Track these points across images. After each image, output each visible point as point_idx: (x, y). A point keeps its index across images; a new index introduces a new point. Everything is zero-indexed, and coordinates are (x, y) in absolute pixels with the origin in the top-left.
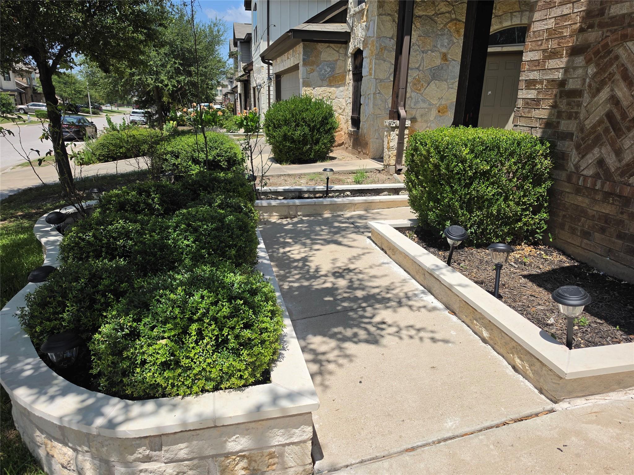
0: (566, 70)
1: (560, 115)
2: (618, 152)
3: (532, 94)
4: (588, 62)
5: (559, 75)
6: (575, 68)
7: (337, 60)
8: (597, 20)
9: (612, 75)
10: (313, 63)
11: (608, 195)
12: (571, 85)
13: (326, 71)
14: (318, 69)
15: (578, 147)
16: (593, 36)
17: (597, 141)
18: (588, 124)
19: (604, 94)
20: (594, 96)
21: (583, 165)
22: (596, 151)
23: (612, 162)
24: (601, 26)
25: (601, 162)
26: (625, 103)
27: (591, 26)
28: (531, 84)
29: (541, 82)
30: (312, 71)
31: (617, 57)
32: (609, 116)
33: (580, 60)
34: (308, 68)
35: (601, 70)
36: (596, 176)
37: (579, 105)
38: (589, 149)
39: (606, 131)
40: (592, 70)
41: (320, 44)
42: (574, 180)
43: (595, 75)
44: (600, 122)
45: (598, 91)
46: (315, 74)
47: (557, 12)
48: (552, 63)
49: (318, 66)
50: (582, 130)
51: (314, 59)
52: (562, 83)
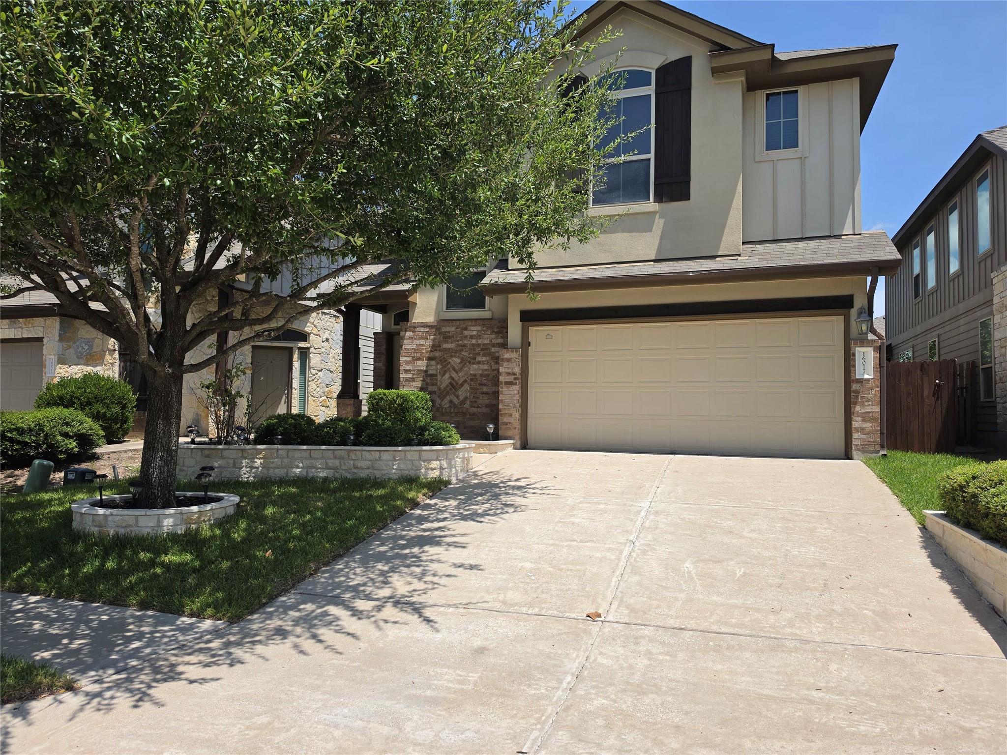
0: (427, 366)
1: (427, 384)
2: (457, 397)
3: (409, 376)
4: (438, 363)
5: (424, 368)
6: (431, 366)
7: (94, 338)
8: (438, 348)
9: (449, 369)
10: (69, 340)
11: (456, 413)
12: (430, 372)
13: (83, 348)
14: (75, 345)
15: (439, 397)
16: (437, 354)
17: (447, 394)
18: (442, 387)
19: (447, 376)
20: (442, 376)
21: (443, 403)
22: (448, 397)
23: (456, 401)
24: (440, 351)
25: (451, 401)
26: (456, 379)
27: (436, 350)
28: (406, 371)
29: (414, 370)
30: (69, 347)
31: (450, 363)
32: (451, 384)
33: (433, 363)
34: (65, 344)
35: (444, 367)
36: (450, 407)
37: (436, 380)
38: (444, 397)
39: (451, 389)
40: (439, 367)
41: (77, 320)
42: (440, 409)
43: (441, 369)
44: (447, 386)
45: (444, 374)
46: (72, 351)
47: (418, 342)
48: (419, 363)
49: (74, 343)
50: (440, 390)
51: (71, 335)
52: (426, 371)
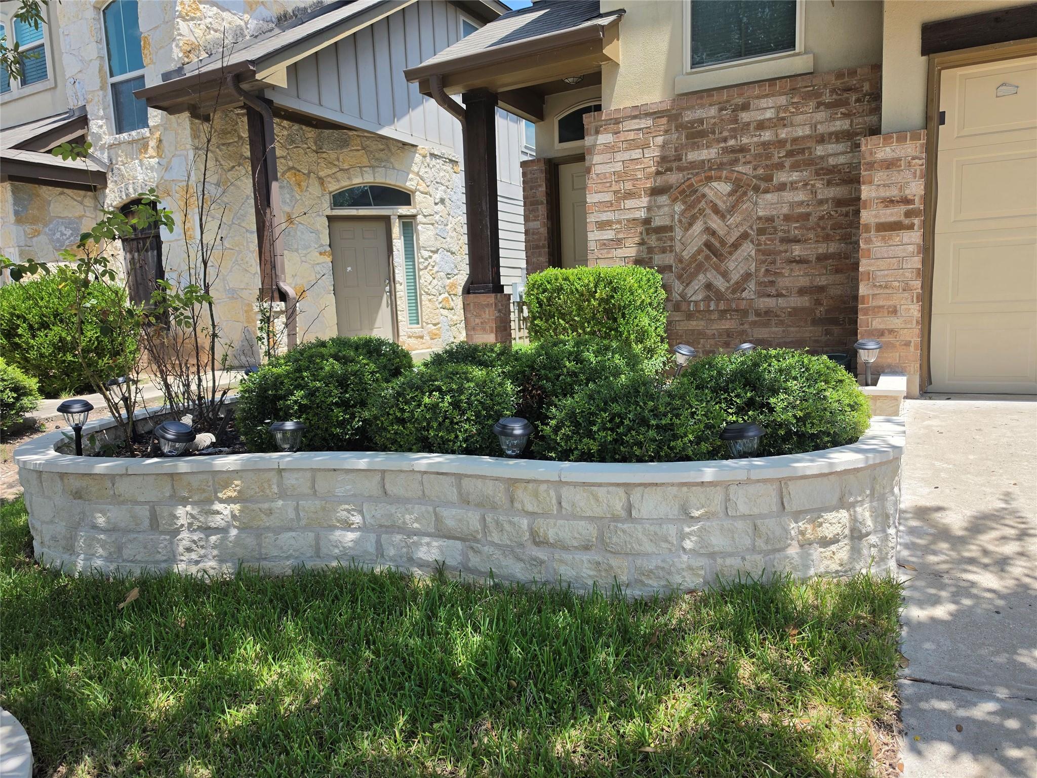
0: (649, 209)
1: (650, 250)
2: (725, 275)
3: (609, 235)
4: (675, 200)
5: (642, 214)
6: (659, 207)
7: (81, 217)
8: (674, 165)
9: (702, 211)
10: (34, 221)
11: (723, 313)
12: (657, 222)
13: (62, 234)
14: (47, 230)
15: (680, 277)
16: (673, 178)
17: (700, 268)
18: (686, 255)
19: (698, 227)
20: (687, 230)
21: (689, 291)
22: (701, 277)
23: (720, 284)
24: (680, 169)
25: (709, 286)
26: (721, 233)
27: (670, 169)
28: (602, 225)
29: (619, 222)
30: (37, 233)
31: (704, 196)
32: (708, 245)
33: (663, 199)
34: (28, 228)
35: (690, 207)
36: (707, 299)
37: (672, 239)
38: (693, 276)
39: (707, 258)
40: (679, 207)
41: (44, 188)
42: (684, 307)
43: (683, 213)
44: (699, 251)
45: (691, 225)
46: (43, 239)
47: (626, 156)
48: (629, 203)
49: (45, 225)
50: (681, 261)
51: (36, 212)
52: (647, 221)
